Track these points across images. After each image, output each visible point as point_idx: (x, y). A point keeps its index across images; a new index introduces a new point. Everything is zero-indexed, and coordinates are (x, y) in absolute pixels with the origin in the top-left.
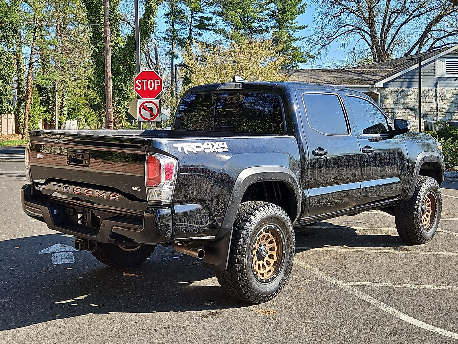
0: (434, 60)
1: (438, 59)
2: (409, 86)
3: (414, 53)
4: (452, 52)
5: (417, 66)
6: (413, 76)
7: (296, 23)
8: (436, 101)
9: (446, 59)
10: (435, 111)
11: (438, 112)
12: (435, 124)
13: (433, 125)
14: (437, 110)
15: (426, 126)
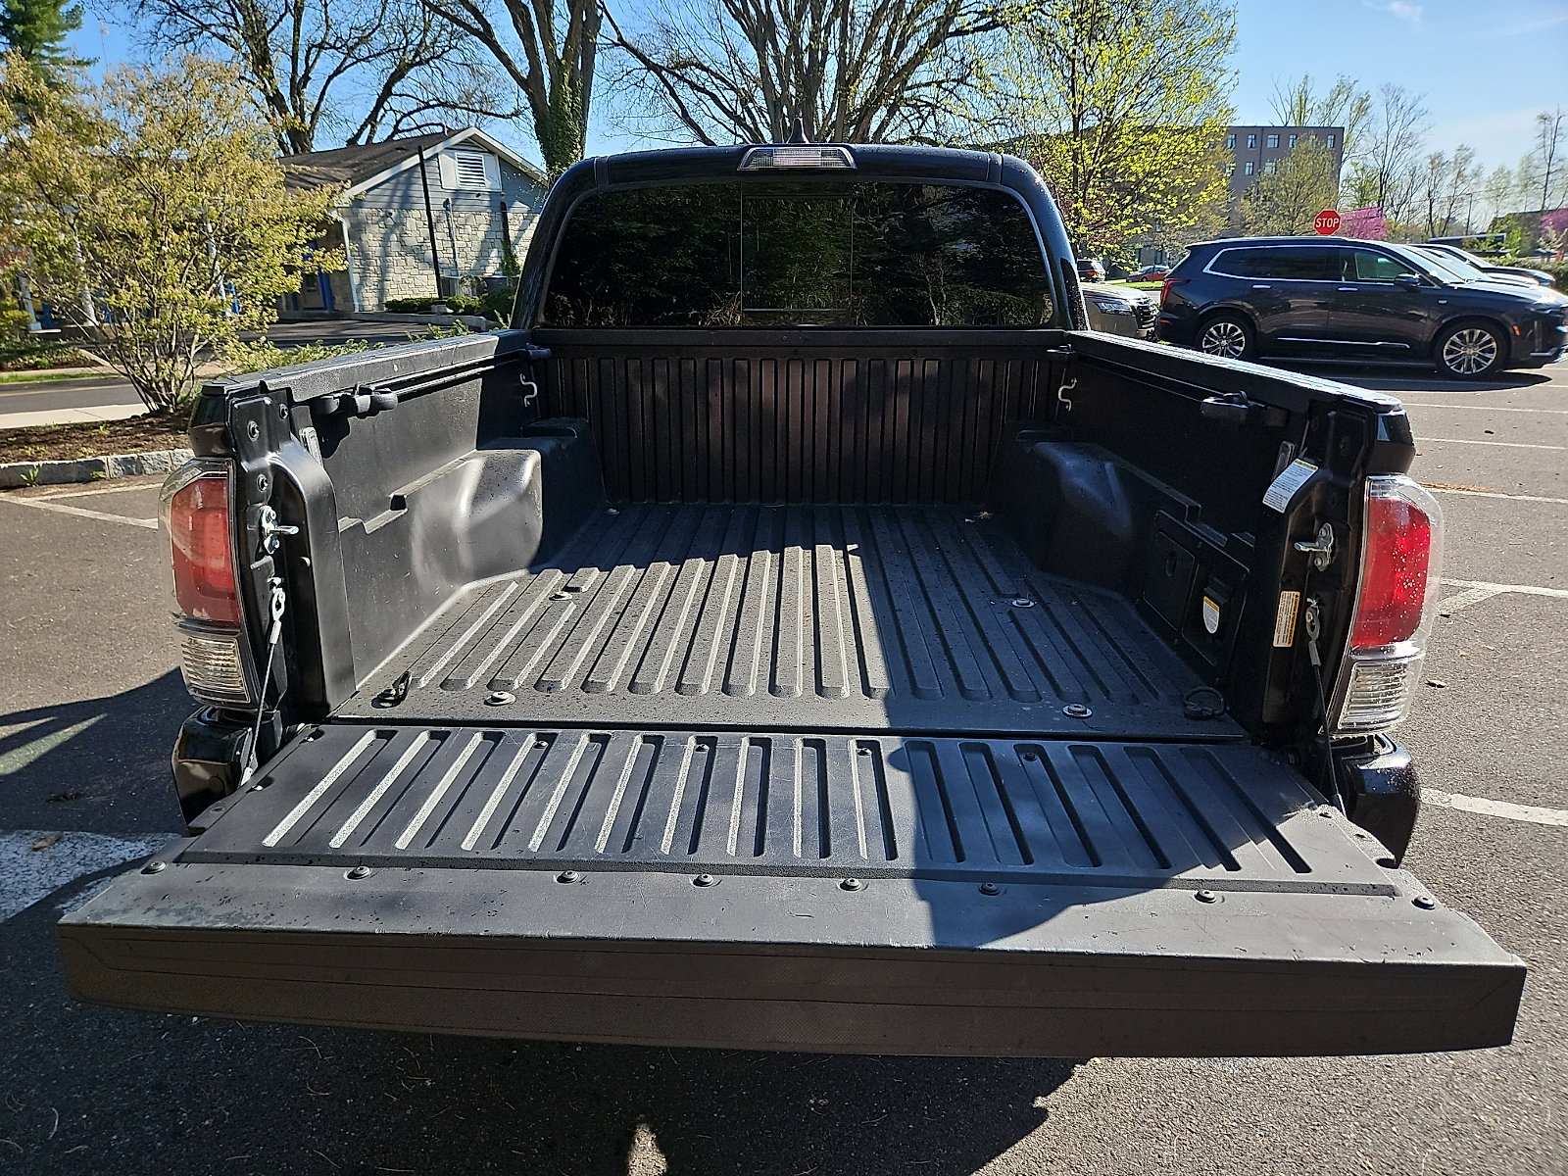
0: (437, 155)
1: (442, 152)
2: (406, 203)
3: (362, 141)
4: (465, 142)
5: (416, 159)
6: (409, 183)
7: (65, 50)
8: (450, 236)
9: (456, 153)
10: (452, 256)
11: (457, 259)
12: (462, 281)
13: (457, 284)
14: (454, 254)
15: (445, 286)
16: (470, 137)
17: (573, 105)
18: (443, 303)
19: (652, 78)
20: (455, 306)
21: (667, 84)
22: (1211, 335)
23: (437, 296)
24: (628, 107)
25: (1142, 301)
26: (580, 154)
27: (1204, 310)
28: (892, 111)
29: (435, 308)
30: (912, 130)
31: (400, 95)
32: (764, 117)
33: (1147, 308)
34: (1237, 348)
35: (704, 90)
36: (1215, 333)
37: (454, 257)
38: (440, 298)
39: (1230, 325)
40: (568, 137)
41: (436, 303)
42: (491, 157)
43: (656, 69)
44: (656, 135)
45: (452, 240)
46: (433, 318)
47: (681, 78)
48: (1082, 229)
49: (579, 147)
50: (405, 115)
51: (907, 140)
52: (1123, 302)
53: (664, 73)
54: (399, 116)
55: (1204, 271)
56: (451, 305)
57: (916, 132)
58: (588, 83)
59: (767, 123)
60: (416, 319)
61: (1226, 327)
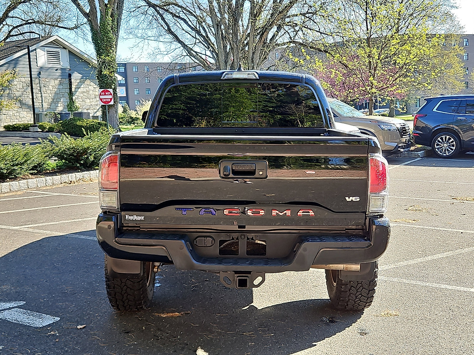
0: (35, 50)
1: (38, 48)
4: (51, 43)
8: (40, 91)
9: (46, 49)
10: (41, 101)
11: (44, 103)
12: (46, 115)
13: (43, 116)
14: (42, 100)
15: (37, 117)
16: (53, 41)
17: (112, 26)
18: (36, 126)
19: (151, 10)
20: (42, 128)
21: (159, 13)
22: (439, 141)
23: (32, 122)
24: (138, 25)
25: (403, 125)
26: (115, 50)
27: (435, 129)
28: (279, 28)
29: (31, 129)
30: (291, 38)
31: (13, 17)
32: (211, 30)
33: (405, 128)
34: (452, 148)
35: (179, 17)
36: (440, 140)
37: (42, 102)
38: (35, 123)
39: (448, 137)
40: (110, 42)
41: (32, 126)
42: (64, 50)
43: (154, 6)
44: (152, 38)
45: (41, 93)
46: (30, 134)
47: (167, 11)
48: (374, 90)
49: (115, 47)
50: (14, 28)
51: (288, 43)
52: (393, 125)
53: (157, 8)
54: (11, 28)
55: (434, 110)
56: (41, 127)
57: (292, 38)
58: (120, 14)
59: (213, 34)
60: (21, 134)
61: (446, 138)
